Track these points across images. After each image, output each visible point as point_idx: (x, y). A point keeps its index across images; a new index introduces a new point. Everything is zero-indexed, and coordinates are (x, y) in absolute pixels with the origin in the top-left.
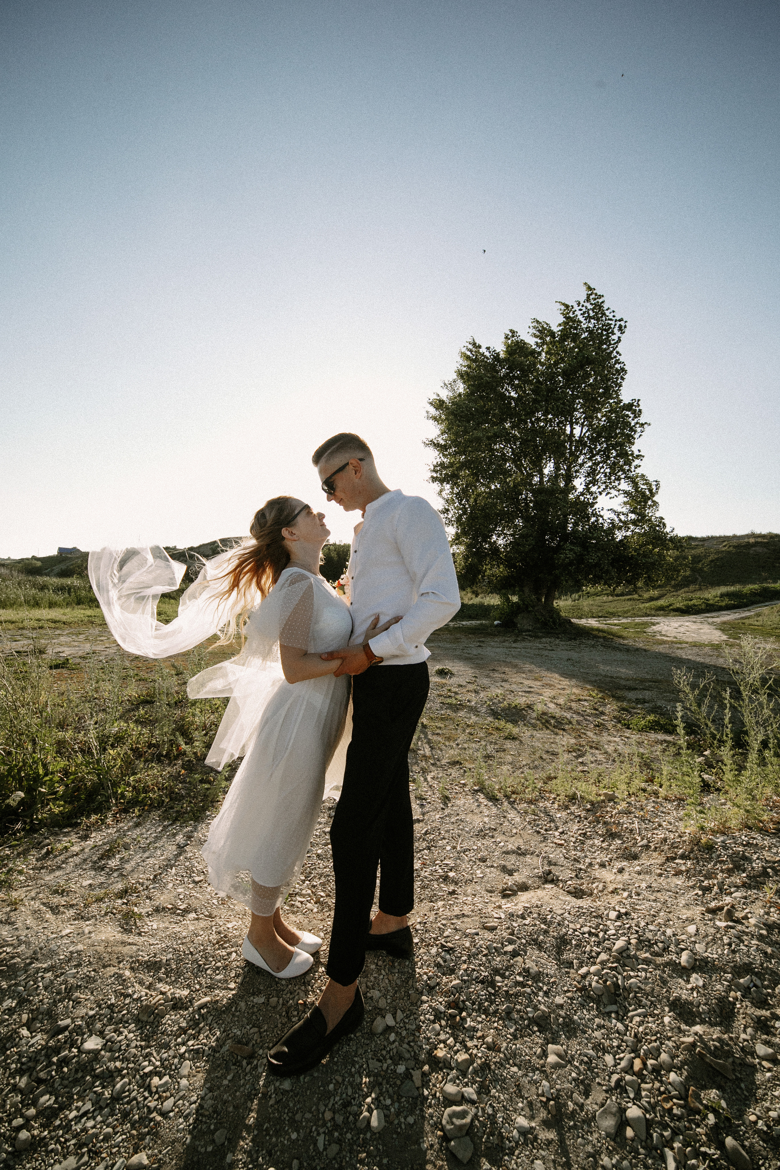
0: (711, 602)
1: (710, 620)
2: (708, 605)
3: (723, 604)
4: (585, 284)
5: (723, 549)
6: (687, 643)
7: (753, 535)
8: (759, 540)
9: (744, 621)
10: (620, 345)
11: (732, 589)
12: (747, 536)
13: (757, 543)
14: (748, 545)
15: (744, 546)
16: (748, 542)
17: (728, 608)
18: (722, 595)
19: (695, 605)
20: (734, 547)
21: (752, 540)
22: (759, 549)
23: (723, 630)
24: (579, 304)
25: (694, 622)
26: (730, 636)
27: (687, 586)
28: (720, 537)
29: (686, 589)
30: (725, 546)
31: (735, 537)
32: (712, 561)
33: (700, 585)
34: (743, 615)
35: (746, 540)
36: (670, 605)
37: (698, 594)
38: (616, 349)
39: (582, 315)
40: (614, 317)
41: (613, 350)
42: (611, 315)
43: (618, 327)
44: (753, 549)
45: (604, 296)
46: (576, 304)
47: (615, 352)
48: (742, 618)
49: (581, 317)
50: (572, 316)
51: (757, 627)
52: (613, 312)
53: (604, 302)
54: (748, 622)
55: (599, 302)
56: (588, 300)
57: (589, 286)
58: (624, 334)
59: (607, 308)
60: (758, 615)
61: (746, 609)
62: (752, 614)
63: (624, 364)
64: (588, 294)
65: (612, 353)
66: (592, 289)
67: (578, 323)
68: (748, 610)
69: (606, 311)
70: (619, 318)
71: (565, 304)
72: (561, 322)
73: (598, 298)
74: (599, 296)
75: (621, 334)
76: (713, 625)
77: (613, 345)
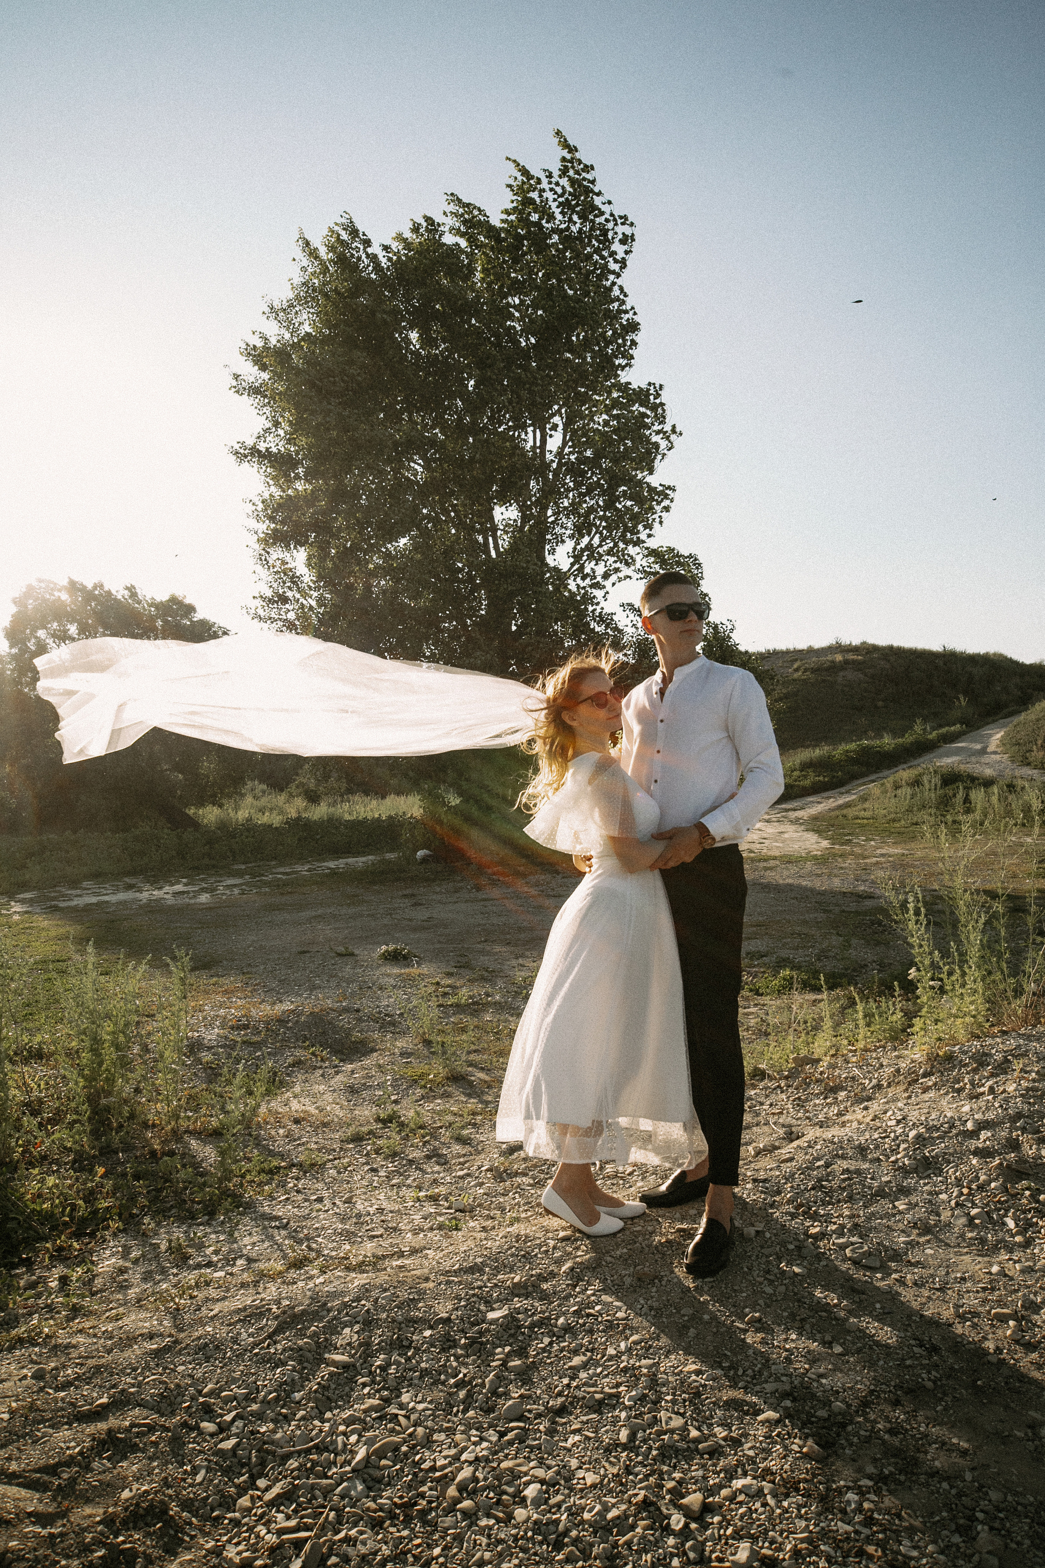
1: (793, 815)
3: (807, 783)
4: (558, 133)
5: (796, 675)
6: (775, 858)
7: (839, 648)
8: (851, 657)
9: (845, 812)
10: (626, 273)
11: (817, 753)
12: (830, 649)
13: (846, 662)
14: (834, 668)
15: (827, 669)
16: (833, 662)
17: (817, 789)
20: (814, 671)
21: (839, 658)
22: (850, 675)
23: (818, 831)
24: (550, 176)
25: (768, 821)
26: (833, 840)
28: (788, 652)
30: (797, 670)
31: (811, 651)
34: (841, 802)
35: (830, 658)
38: (619, 281)
39: (555, 200)
40: (612, 215)
41: (614, 284)
42: (606, 208)
43: (620, 236)
44: (841, 674)
45: (592, 168)
46: (542, 176)
47: (616, 288)
48: (840, 807)
49: (554, 205)
50: (538, 200)
51: (865, 821)
52: (610, 203)
53: (593, 182)
54: (851, 812)
55: (584, 179)
56: (564, 172)
57: (565, 140)
58: (631, 255)
59: (599, 194)
60: (864, 799)
61: (843, 790)
62: (854, 797)
63: (635, 314)
64: (564, 159)
65: (610, 289)
66: (572, 149)
67: (551, 217)
68: (848, 792)
69: (598, 201)
70: (621, 217)
71: (525, 172)
72: (510, 206)
73: (583, 170)
74: (586, 166)
75: (627, 252)
76: (801, 824)
77: (612, 272)
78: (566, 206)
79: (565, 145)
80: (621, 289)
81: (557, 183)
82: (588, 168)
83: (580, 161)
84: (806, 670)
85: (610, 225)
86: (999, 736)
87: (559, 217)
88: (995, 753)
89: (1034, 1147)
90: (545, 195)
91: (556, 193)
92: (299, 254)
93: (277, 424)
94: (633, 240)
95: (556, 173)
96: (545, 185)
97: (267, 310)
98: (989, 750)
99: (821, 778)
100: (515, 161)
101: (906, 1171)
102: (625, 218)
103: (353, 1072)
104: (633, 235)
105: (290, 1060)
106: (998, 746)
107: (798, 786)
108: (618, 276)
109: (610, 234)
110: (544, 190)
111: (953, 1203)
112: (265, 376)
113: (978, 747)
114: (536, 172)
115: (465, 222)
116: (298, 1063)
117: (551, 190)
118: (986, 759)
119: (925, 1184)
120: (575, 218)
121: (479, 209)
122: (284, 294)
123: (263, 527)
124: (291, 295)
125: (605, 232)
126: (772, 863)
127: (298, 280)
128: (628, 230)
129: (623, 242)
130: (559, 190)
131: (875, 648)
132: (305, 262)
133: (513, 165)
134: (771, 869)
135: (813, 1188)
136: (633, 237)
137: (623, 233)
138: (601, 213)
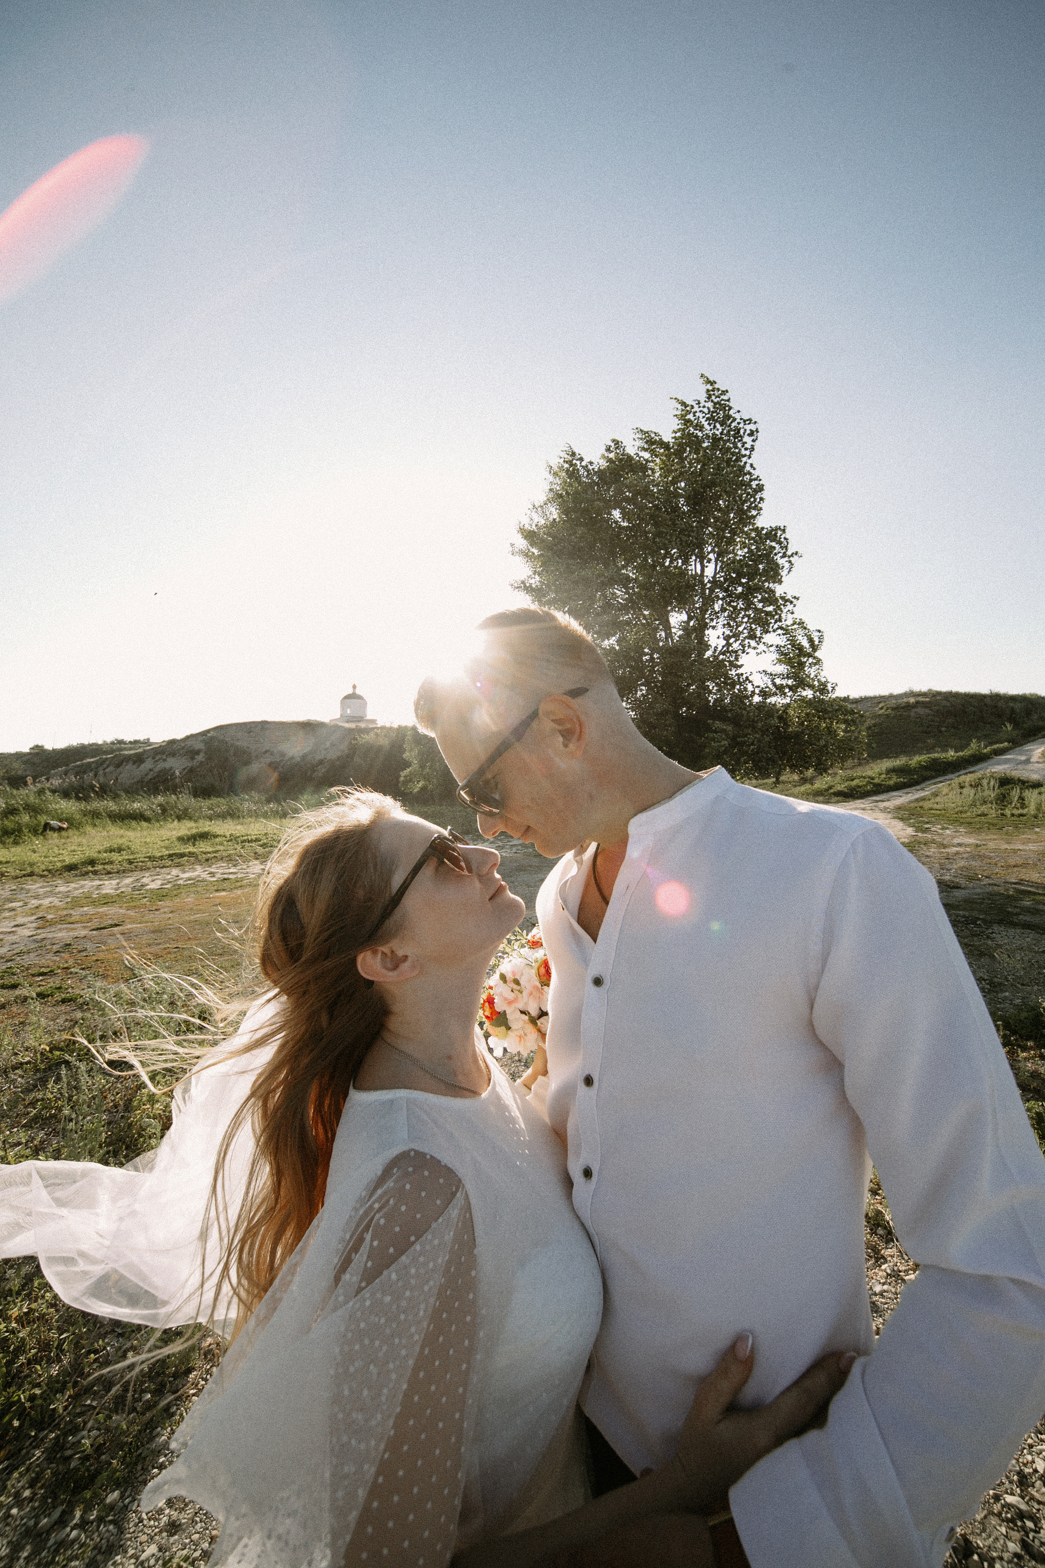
0: (876, 781)
1: (882, 805)
2: (875, 785)
3: (891, 783)
4: (703, 375)
5: (881, 712)
7: (912, 694)
8: (921, 699)
9: (921, 803)
10: (754, 455)
11: (897, 762)
12: (906, 695)
13: (917, 702)
14: (908, 707)
15: (903, 708)
16: (908, 702)
17: (897, 787)
18: (889, 771)
19: (859, 787)
20: (893, 709)
21: (912, 700)
22: (921, 711)
23: (900, 818)
24: (699, 402)
25: (864, 809)
27: (843, 761)
28: (875, 697)
29: (843, 765)
30: (882, 708)
31: (891, 696)
32: (869, 728)
33: (858, 759)
34: (917, 796)
35: (905, 700)
36: (830, 788)
37: (858, 772)
38: (750, 461)
39: (704, 417)
40: (742, 419)
41: (746, 463)
42: (737, 416)
43: (748, 432)
44: (914, 710)
45: (727, 391)
46: (695, 404)
47: (748, 465)
48: (917, 800)
49: (703, 421)
50: (692, 418)
51: (939, 813)
52: (740, 412)
54: (925, 804)
55: (723, 400)
56: (709, 398)
57: (708, 378)
58: (757, 441)
59: (733, 408)
60: (936, 794)
61: (918, 787)
62: (927, 793)
63: (760, 480)
64: (708, 391)
65: (744, 467)
66: (712, 383)
67: (701, 428)
68: (922, 789)
69: (731, 412)
70: (748, 420)
71: (683, 403)
72: (676, 428)
73: (721, 394)
74: (723, 391)
75: (753, 441)
77: (745, 456)
78: (711, 419)
79: (709, 382)
80: (751, 465)
81: (704, 407)
82: (725, 392)
83: (718, 389)
84: (888, 709)
85: (741, 425)
86: (1040, 750)
87: (707, 427)
88: (1038, 762)
90: (698, 415)
91: (703, 412)
92: (548, 475)
94: (758, 434)
95: (703, 400)
96: (696, 408)
98: (1032, 760)
99: (902, 780)
100: (676, 399)
102: (750, 420)
104: (758, 429)
106: (1039, 757)
107: (885, 785)
108: (750, 457)
109: (742, 431)
110: (696, 412)
113: (1023, 758)
114: (689, 402)
115: (646, 443)
117: (701, 411)
118: (1030, 767)
120: (718, 425)
121: (656, 433)
125: (738, 430)
128: (752, 427)
129: (751, 434)
130: (706, 410)
131: (939, 693)
133: (675, 401)
136: (757, 431)
137: (751, 430)
138: (735, 420)
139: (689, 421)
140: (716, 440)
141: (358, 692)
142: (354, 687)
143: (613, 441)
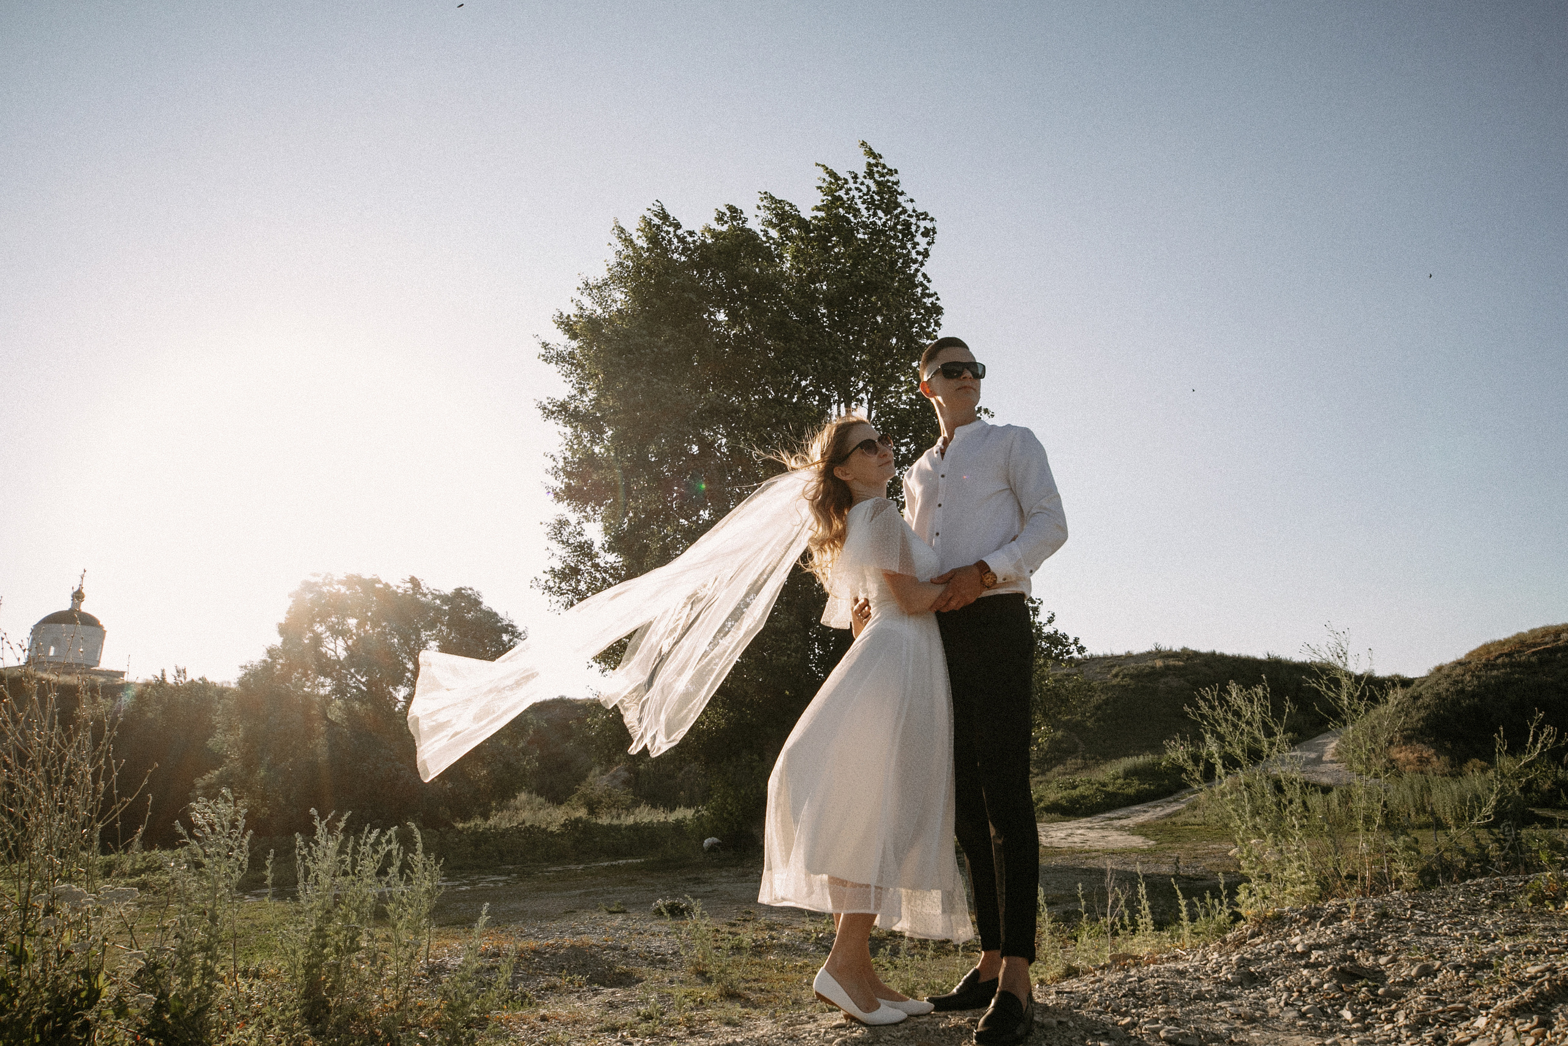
0: (1110, 789)
1: (1117, 823)
2: (1108, 795)
3: (1131, 791)
4: (863, 144)
5: (1115, 682)
7: (1158, 654)
8: (1171, 662)
9: (1172, 819)
10: (928, 263)
11: (1141, 760)
12: (1149, 655)
13: (1167, 668)
14: (1154, 674)
15: (1147, 676)
16: (1153, 667)
17: (1141, 798)
18: (1129, 774)
19: (1084, 797)
20: (1132, 676)
21: (1159, 663)
22: (1171, 681)
23: (1146, 835)
24: (855, 177)
26: (1160, 840)
27: (1060, 761)
28: (1105, 658)
29: (1060, 768)
30: (1116, 676)
31: (1129, 657)
32: (1098, 708)
33: (1084, 758)
34: (1169, 810)
35: (1150, 663)
37: (1082, 776)
38: (923, 269)
40: (914, 211)
41: (917, 270)
42: (909, 207)
43: (922, 230)
44: (1163, 680)
45: (896, 172)
46: (849, 177)
47: (919, 274)
48: (1169, 815)
49: (859, 202)
50: (845, 197)
51: (1197, 827)
52: (912, 201)
53: (897, 183)
54: (1179, 820)
55: (888, 181)
56: (870, 174)
57: (870, 149)
58: (933, 245)
59: (902, 194)
60: (1194, 807)
61: (1171, 799)
62: (1184, 806)
63: (938, 299)
64: (869, 164)
65: (915, 275)
66: (876, 156)
67: (856, 212)
68: (1176, 801)
69: (900, 199)
70: (922, 214)
71: (832, 174)
72: (819, 204)
73: (887, 173)
74: (889, 170)
75: (929, 244)
76: (1125, 831)
77: (915, 261)
78: (871, 204)
79: (871, 153)
80: (924, 276)
81: (862, 183)
82: (891, 172)
83: (884, 167)
84: (1125, 676)
85: (913, 220)
86: (1333, 745)
87: (864, 212)
88: (1332, 762)
89: (1371, 958)
90: (851, 193)
91: (860, 191)
92: (615, 241)
93: (583, 391)
94: (935, 233)
95: (861, 175)
96: (851, 185)
97: (582, 286)
98: (1324, 759)
99: (1147, 786)
100: (823, 166)
101: (1229, 984)
102: (926, 215)
103: (613, 993)
104: (934, 228)
105: (544, 985)
106: (1333, 755)
107: (1123, 794)
108: (922, 264)
109: (913, 228)
110: (850, 189)
111: (1282, 1004)
112: (574, 344)
113: (1313, 755)
114: (842, 174)
115: (776, 216)
116: (553, 988)
117: (857, 189)
118: (1322, 768)
119: (1250, 993)
120: (880, 213)
121: (791, 205)
122: (600, 274)
123: (559, 484)
124: (607, 275)
125: (908, 226)
126: (1094, 854)
127: (613, 260)
128: (929, 225)
129: (925, 234)
130: (865, 189)
131: (1197, 654)
132: (620, 247)
133: (822, 169)
134: (1093, 858)
135: (1124, 996)
136: (934, 230)
137: (925, 227)
138: (904, 211)
139: (840, 198)
140: (876, 232)
141: (85, 607)
142: (78, 596)
143: (731, 208)
